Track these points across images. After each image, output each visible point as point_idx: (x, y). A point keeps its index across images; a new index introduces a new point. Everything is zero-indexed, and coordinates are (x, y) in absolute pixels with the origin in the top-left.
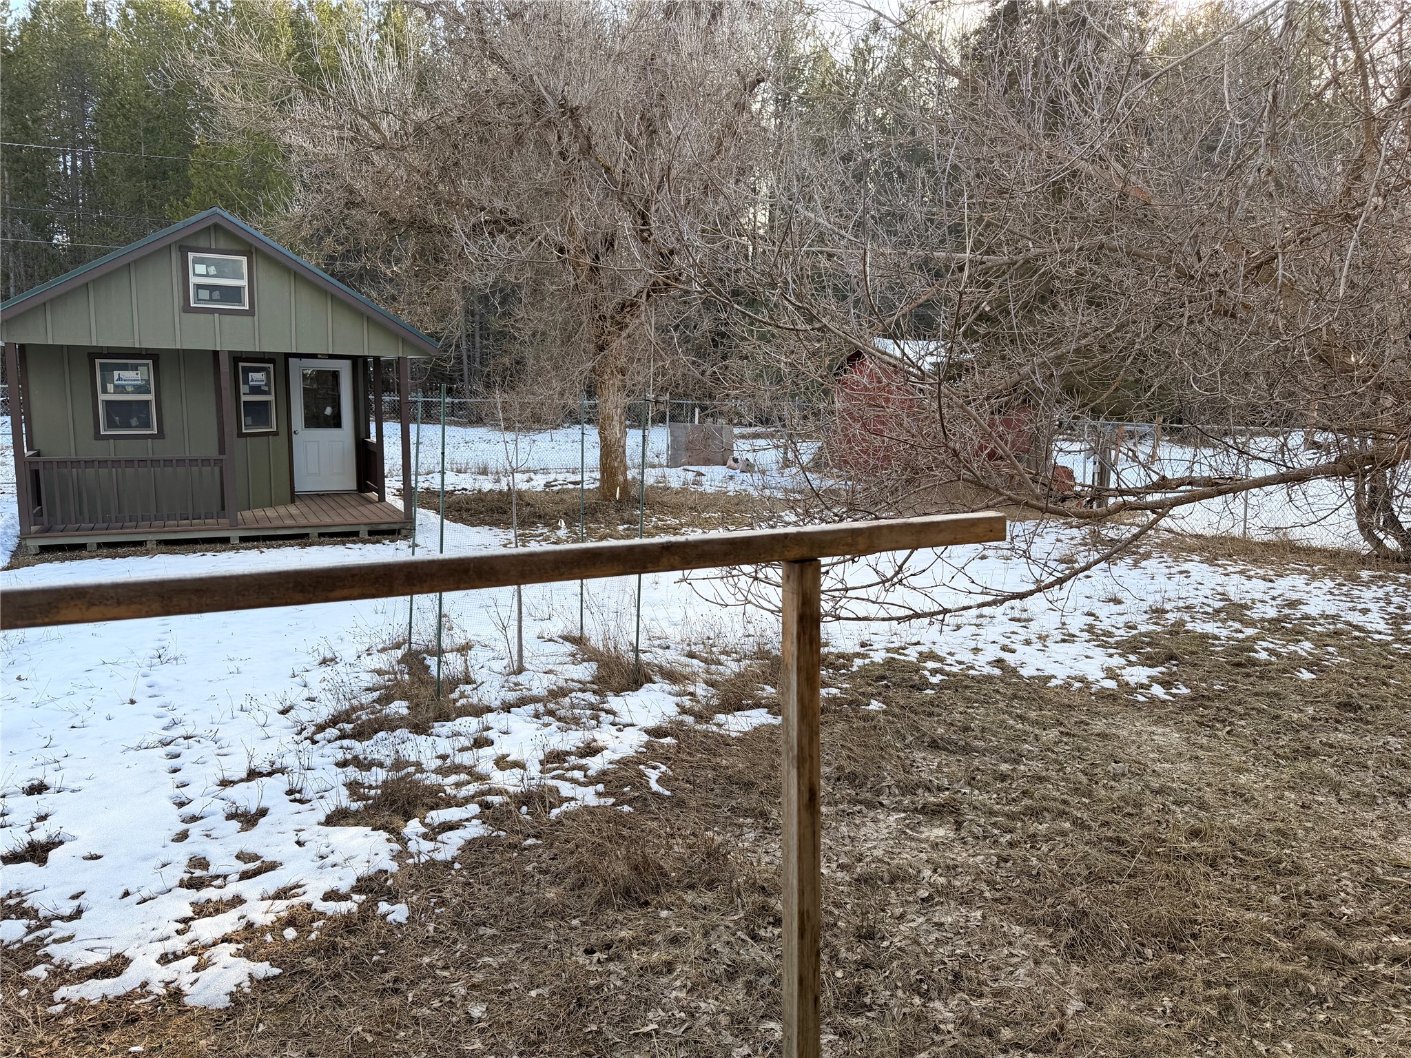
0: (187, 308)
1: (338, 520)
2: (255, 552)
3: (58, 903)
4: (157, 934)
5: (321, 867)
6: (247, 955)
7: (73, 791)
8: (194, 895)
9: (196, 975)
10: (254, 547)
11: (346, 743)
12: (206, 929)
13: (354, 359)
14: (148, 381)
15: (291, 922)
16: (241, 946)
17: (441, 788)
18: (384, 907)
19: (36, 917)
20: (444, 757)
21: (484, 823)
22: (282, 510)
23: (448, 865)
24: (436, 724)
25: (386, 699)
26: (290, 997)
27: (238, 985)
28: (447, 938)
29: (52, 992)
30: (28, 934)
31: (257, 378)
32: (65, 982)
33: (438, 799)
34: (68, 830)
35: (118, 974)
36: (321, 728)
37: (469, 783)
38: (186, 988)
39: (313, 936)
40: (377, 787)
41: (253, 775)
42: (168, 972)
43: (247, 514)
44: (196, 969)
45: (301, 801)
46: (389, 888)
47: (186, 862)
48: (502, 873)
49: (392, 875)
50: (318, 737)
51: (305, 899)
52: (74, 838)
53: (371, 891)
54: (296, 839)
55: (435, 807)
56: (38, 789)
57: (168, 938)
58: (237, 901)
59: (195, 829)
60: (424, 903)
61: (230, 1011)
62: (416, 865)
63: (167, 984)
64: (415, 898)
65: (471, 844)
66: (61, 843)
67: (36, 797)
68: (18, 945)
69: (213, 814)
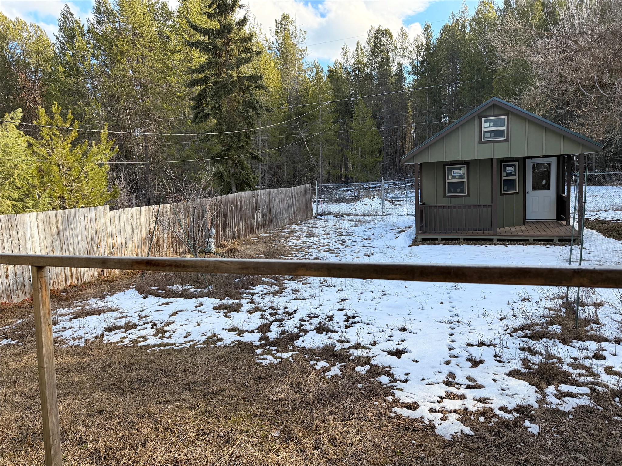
0: (480, 142)
1: (543, 233)
2: (503, 246)
3: (401, 375)
4: (430, 399)
5: (501, 394)
6: (462, 421)
7: (414, 333)
8: (447, 388)
9: (441, 422)
10: (503, 244)
11: (526, 339)
12: (449, 404)
13: (558, 157)
14: (464, 174)
15: (483, 414)
16: (461, 417)
17: (570, 374)
18: (527, 423)
19: (393, 378)
20: (575, 359)
21: (591, 399)
22: (518, 228)
23: (566, 414)
24: (574, 341)
25: (550, 323)
26: (476, 447)
27: (456, 433)
28: (557, 451)
29: (392, 408)
30: (390, 383)
31: (510, 169)
32: (397, 406)
33: (566, 379)
34: (409, 348)
35: (414, 410)
36: (516, 330)
37: (587, 376)
38: (436, 425)
39: (491, 424)
40: (536, 365)
41: (481, 344)
42: (432, 416)
43: (502, 229)
44: (442, 419)
45: (499, 361)
46: (532, 415)
47: (447, 373)
48: (596, 429)
49: (535, 409)
50: (513, 334)
51: (491, 406)
52: (411, 352)
53: (523, 413)
54: (493, 378)
55: (565, 383)
56: (403, 329)
57: (434, 402)
58: (463, 397)
59: (454, 361)
60: (548, 429)
61: (451, 443)
62: (547, 409)
63: (430, 421)
64: (544, 424)
65: (580, 408)
66: (407, 352)
67: (402, 332)
68: (385, 386)
69: (462, 357)
